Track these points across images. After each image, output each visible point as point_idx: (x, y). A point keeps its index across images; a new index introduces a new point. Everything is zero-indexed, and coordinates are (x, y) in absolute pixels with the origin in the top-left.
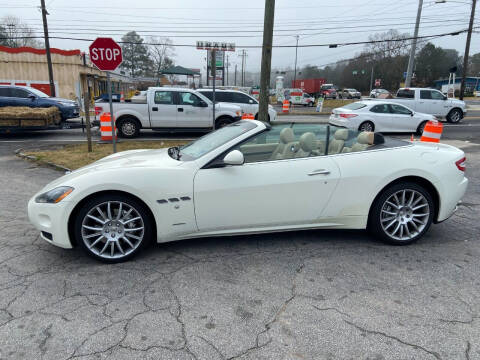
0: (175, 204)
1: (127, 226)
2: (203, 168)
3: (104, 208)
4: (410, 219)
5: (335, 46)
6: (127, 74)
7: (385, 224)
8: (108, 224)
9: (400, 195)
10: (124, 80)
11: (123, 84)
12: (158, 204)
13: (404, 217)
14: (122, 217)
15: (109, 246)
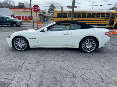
0: (33, 39)
1: (23, 44)
2: (40, 32)
3: (18, 40)
4: (90, 47)
5: (101, 5)
6: (50, 14)
7: (84, 47)
8: (19, 43)
9: (87, 41)
10: (49, 15)
11: (49, 16)
12: (29, 39)
13: (89, 46)
14: (22, 42)
15: (20, 48)
